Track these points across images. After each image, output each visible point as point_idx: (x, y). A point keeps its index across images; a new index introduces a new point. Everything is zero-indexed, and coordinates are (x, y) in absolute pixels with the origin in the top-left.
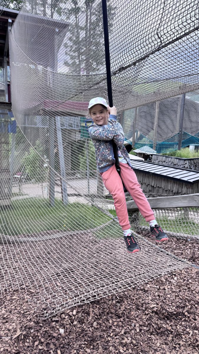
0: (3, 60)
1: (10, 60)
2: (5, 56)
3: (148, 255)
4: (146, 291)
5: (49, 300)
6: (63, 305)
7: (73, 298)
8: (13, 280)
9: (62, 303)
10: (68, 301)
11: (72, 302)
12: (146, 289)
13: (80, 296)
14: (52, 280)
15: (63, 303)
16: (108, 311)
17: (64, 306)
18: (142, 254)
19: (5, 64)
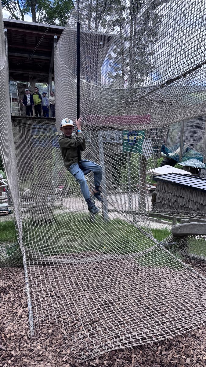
0: (48, 76)
1: (55, 75)
2: (50, 72)
3: (198, 290)
4: (197, 338)
5: (87, 339)
6: (102, 346)
7: (113, 339)
8: (50, 309)
9: (100, 344)
10: (108, 342)
11: (111, 344)
12: (198, 335)
13: (121, 338)
14: (90, 314)
15: (102, 345)
16: (152, 359)
17: (103, 348)
18: (192, 289)
19: (50, 80)
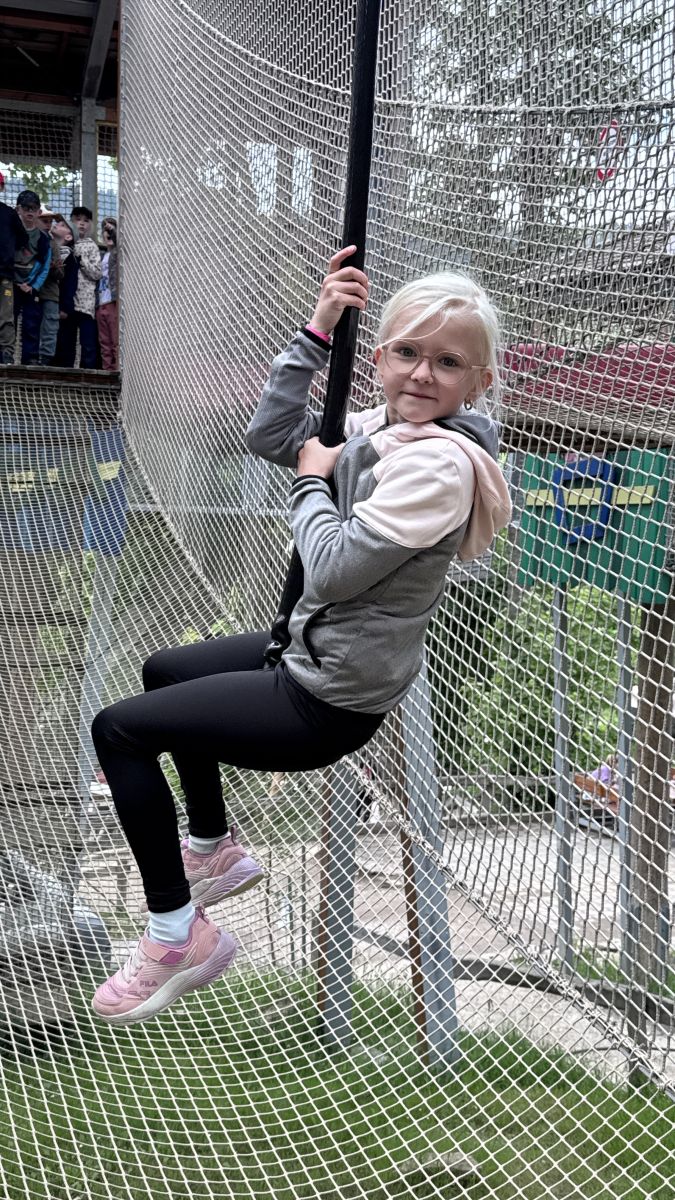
0: (74, 121)
2: (89, 95)
19: (89, 141)
